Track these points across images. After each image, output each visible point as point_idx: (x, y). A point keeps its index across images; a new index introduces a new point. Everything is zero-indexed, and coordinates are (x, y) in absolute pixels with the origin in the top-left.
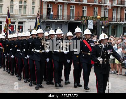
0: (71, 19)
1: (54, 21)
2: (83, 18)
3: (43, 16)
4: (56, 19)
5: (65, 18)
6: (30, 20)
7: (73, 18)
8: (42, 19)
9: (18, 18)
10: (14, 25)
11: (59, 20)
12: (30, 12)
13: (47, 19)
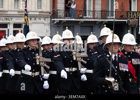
0: (108, 16)
1: (78, 21)
2: (130, 14)
3: (57, 13)
4: (82, 18)
5: (98, 15)
6: (35, 19)
7: (112, 15)
8: (57, 18)
9: (12, 16)
10: (6, 29)
11: (87, 18)
12: (34, 6)
13: (64, 18)
